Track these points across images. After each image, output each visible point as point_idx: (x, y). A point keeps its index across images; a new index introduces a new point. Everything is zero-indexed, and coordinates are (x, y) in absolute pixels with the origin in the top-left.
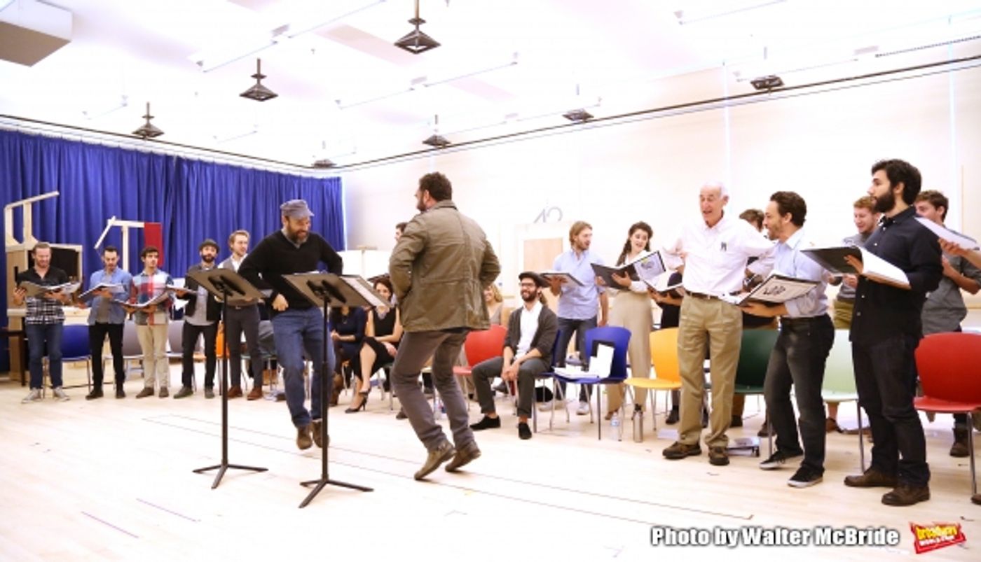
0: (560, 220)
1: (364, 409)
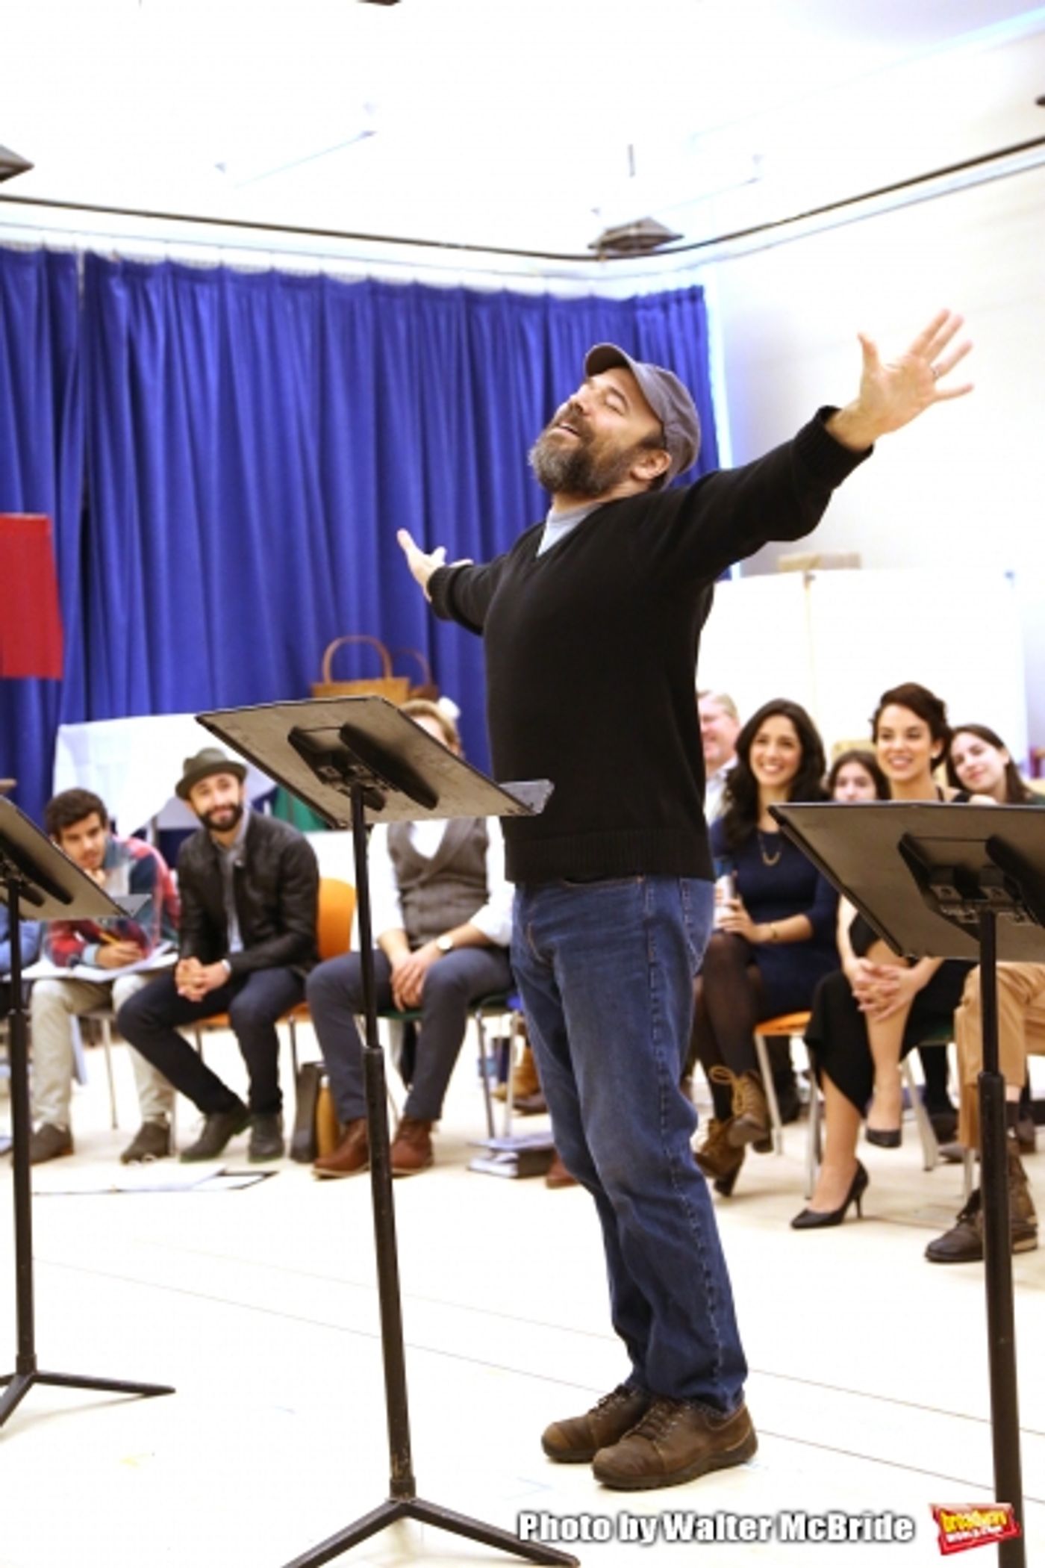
1: (860, 1217)
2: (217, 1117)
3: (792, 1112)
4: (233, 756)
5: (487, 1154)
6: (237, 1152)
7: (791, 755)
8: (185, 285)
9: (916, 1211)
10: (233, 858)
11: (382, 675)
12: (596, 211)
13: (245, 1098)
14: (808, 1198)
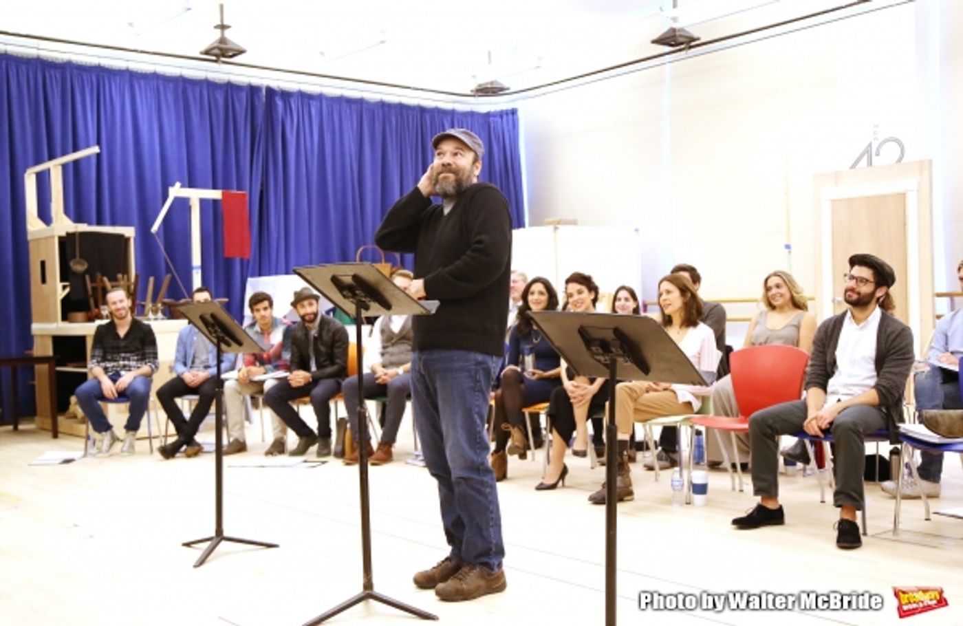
0: (899, 160)
1: (563, 485)
2: (304, 439)
3: (539, 444)
4: (315, 292)
5: (415, 457)
6: (312, 453)
7: (544, 298)
8: (306, 101)
9: (587, 484)
10: (314, 333)
11: (380, 262)
12: (474, 77)
13: (316, 431)
14: (543, 478)
